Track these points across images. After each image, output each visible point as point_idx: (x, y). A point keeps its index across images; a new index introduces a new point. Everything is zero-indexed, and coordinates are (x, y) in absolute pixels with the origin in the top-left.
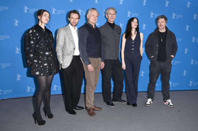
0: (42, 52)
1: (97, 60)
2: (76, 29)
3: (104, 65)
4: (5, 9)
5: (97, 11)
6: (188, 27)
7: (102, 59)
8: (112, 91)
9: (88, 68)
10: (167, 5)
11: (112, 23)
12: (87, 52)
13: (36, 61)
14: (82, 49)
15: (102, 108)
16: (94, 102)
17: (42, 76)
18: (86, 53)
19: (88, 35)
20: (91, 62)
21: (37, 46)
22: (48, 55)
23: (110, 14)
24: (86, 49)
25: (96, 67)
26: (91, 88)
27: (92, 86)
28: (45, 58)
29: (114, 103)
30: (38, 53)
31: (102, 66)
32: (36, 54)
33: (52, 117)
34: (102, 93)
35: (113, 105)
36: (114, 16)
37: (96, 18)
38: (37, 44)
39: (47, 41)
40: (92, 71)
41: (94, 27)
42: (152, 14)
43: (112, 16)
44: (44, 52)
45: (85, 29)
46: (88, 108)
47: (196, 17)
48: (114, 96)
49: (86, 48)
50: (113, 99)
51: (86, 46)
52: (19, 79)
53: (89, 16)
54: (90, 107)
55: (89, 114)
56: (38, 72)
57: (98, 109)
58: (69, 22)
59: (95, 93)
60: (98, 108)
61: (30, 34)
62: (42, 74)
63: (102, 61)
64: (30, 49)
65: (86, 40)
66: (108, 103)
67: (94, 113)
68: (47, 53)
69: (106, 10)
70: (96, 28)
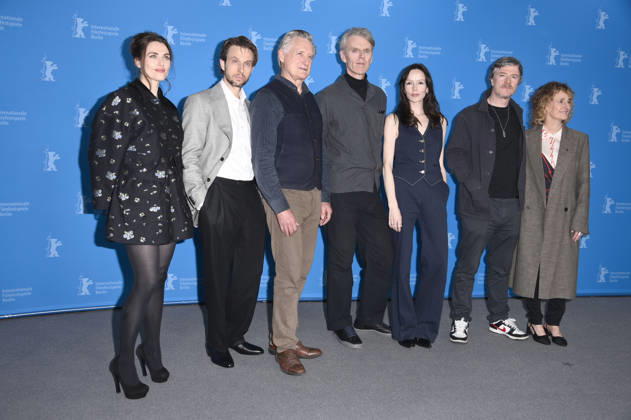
0: (145, 170)
1: (310, 198)
2: (244, 96)
3: (330, 211)
4: (12, 24)
5: (310, 40)
6: (596, 92)
7: (323, 195)
8: (355, 294)
9: (281, 222)
10: (532, 22)
11: (359, 77)
12: (278, 170)
13: (124, 197)
14: (261, 161)
15: (322, 349)
16: (299, 330)
17: (142, 244)
18: (275, 173)
19: (282, 116)
20: (290, 203)
21: (132, 148)
22: (162, 179)
23: (355, 50)
24: (275, 162)
25: (305, 219)
26: (292, 285)
27: (292, 281)
28: (154, 189)
29: (360, 332)
30: (134, 171)
31: (323, 217)
32: (127, 173)
33: (165, 380)
34: (324, 301)
35: (357, 340)
36: (367, 57)
37: (309, 63)
38: (131, 141)
39: (164, 136)
40: (291, 232)
41: (300, 91)
42: (484, 49)
43: (360, 57)
44: (153, 169)
45: (274, 96)
46: (279, 351)
47: (626, 61)
48: (359, 311)
49: (273, 159)
50: (356, 322)
51: (273, 154)
52: (54, 253)
53: (286, 56)
54: (288, 347)
55: (283, 368)
56: (131, 232)
57: (310, 354)
58: (220, 74)
59: (300, 301)
60: (311, 350)
61: (116, 108)
62: (143, 240)
63: (323, 201)
64: (110, 155)
65: (275, 133)
66: (343, 336)
67: (300, 366)
68: (161, 174)
69: (340, 38)
70: (307, 94)
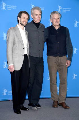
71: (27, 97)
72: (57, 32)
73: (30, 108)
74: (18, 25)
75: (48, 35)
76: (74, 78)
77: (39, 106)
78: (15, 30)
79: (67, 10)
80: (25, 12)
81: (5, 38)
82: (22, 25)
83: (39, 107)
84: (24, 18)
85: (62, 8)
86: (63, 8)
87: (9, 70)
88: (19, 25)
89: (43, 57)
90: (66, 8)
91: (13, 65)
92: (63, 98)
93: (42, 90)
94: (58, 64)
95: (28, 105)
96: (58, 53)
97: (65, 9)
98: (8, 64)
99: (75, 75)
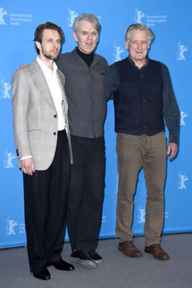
11: (88, 53)
36: (94, 38)
71: (67, 237)
72: (142, 76)
73: (78, 263)
74: (38, 59)
75: (118, 83)
76: (183, 186)
77: (97, 257)
78: (32, 72)
79: (157, 21)
80: (50, 26)
81: (7, 95)
82: (49, 57)
83: (98, 262)
84: (51, 40)
85: (145, 15)
86: (149, 15)
87: (20, 169)
88: (40, 57)
89: (103, 137)
90: (156, 15)
91: (31, 157)
92: (156, 233)
93: (104, 217)
94: (144, 153)
95: (72, 256)
96: (145, 127)
97: (152, 17)
98: (18, 155)
99: (183, 179)
